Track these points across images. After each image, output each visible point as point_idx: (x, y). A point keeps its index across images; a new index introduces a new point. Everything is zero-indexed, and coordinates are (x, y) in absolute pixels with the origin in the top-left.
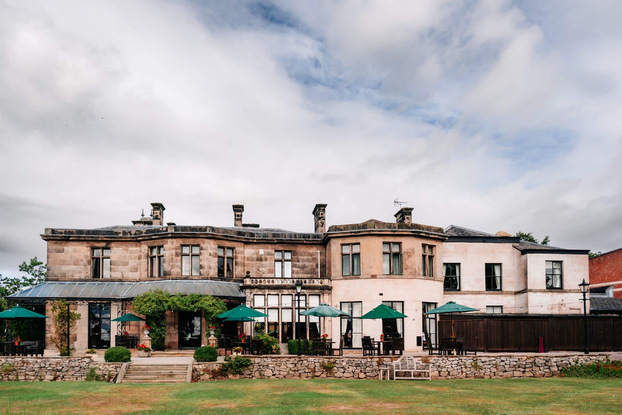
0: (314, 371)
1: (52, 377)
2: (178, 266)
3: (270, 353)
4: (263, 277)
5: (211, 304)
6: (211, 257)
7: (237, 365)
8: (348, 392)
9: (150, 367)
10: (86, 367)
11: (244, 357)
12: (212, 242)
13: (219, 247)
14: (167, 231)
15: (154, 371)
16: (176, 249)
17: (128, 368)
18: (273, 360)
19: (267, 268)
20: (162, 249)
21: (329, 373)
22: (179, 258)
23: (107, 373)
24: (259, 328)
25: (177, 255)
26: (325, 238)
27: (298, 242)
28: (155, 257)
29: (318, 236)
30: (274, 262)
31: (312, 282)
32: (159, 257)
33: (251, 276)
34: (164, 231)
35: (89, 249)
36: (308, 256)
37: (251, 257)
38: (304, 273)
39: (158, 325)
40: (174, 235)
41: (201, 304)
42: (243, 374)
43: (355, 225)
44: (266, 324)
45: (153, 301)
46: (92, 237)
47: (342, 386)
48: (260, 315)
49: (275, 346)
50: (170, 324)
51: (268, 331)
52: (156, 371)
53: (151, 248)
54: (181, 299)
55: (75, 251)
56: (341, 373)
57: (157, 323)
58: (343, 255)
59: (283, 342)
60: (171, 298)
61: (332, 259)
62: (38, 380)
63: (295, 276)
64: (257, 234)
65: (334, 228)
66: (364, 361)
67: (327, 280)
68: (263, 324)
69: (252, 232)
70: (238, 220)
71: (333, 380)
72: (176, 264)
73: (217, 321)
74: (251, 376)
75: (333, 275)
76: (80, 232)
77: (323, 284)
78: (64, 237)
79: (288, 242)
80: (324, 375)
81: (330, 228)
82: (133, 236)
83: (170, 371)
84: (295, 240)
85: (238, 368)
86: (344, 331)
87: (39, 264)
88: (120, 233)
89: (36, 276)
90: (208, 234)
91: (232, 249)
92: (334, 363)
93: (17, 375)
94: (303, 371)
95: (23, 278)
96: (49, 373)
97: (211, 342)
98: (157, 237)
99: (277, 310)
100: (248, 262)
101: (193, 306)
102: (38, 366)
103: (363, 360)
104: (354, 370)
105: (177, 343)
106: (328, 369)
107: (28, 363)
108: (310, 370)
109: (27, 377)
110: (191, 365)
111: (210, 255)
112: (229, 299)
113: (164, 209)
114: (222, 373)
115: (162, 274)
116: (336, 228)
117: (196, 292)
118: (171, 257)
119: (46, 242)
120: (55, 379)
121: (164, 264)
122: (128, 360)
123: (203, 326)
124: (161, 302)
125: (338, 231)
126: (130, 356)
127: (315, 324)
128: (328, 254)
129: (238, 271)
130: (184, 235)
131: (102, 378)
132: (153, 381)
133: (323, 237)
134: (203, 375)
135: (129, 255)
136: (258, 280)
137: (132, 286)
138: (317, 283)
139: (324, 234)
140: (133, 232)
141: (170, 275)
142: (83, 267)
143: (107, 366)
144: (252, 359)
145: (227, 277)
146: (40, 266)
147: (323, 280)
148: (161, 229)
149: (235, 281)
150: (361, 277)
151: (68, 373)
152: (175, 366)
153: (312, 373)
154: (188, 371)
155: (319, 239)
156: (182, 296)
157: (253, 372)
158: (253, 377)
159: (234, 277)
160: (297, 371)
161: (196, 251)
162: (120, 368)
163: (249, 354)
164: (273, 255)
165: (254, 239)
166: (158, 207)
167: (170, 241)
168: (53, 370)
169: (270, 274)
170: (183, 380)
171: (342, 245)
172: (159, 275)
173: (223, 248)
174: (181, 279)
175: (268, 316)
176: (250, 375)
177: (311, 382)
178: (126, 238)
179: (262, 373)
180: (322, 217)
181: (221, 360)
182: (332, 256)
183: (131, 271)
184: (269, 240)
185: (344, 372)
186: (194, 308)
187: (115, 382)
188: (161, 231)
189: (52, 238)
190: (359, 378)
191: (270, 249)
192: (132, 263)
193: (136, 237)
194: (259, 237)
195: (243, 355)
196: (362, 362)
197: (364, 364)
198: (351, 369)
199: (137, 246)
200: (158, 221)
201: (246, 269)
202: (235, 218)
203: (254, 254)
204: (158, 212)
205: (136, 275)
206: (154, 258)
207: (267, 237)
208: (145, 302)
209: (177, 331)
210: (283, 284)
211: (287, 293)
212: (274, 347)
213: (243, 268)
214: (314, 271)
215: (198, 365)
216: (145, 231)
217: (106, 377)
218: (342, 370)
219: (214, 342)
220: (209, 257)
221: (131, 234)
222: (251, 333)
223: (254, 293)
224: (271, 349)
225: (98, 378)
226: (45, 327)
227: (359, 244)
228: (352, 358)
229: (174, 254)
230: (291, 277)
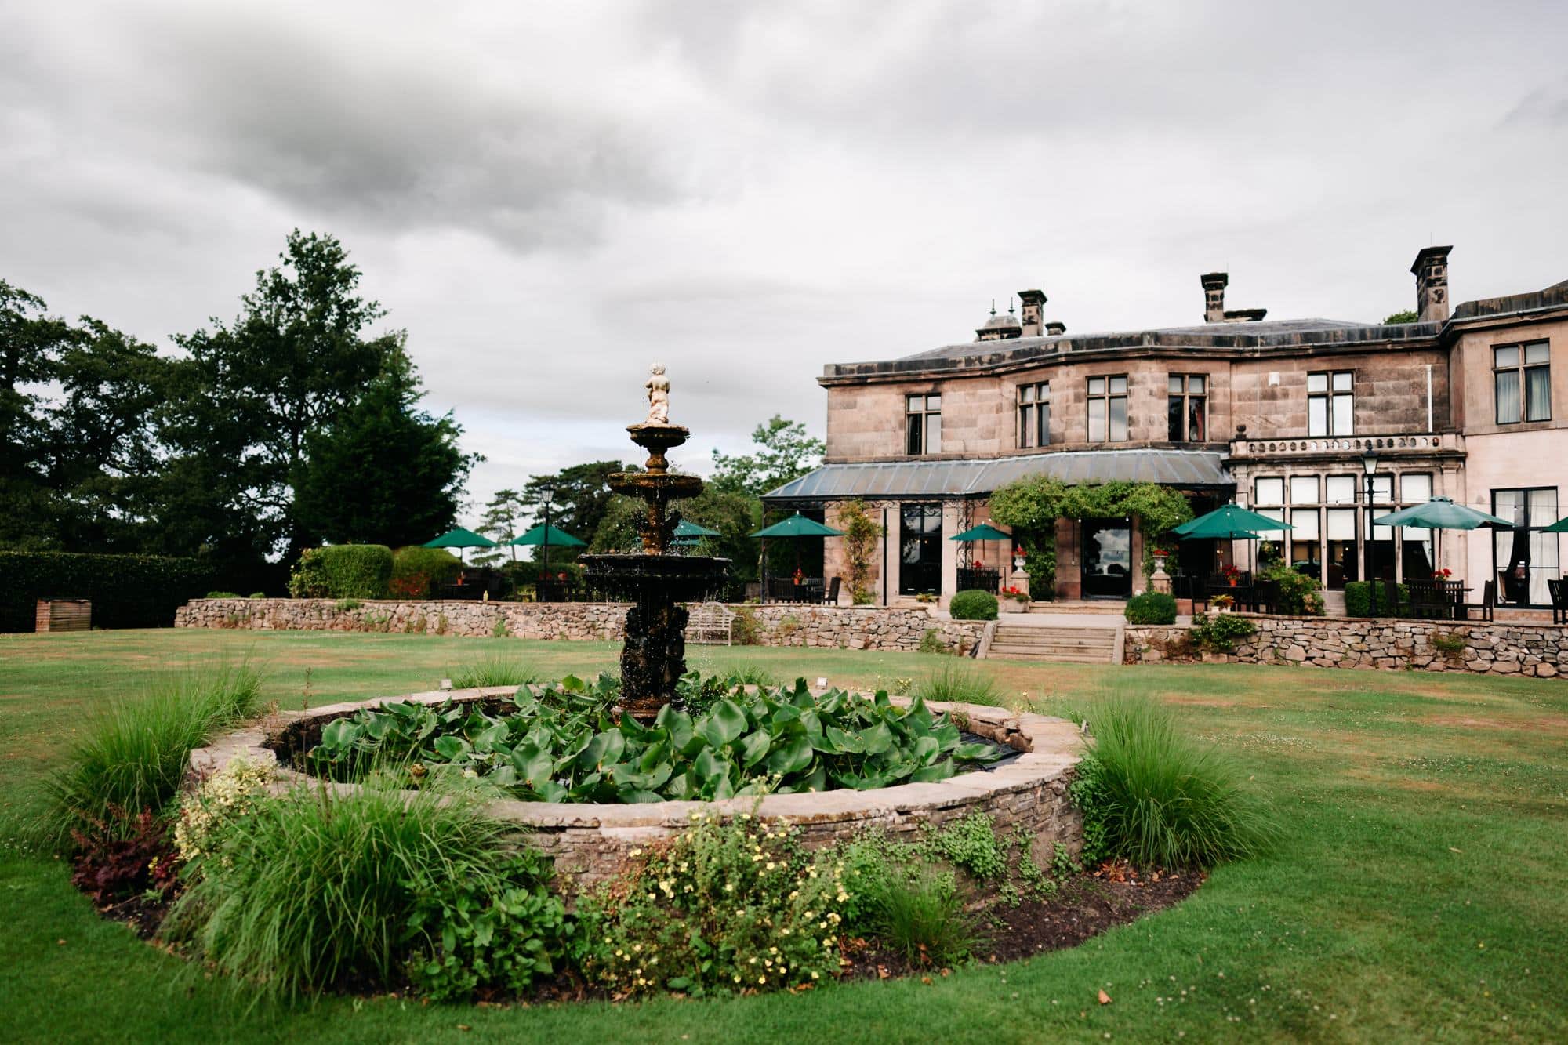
0: (1413, 655)
1: (861, 644)
2: (1079, 423)
3: (1297, 611)
4: (1278, 435)
5: (1156, 502)
6: (1154, 399)
7: (1221, 634)
8: (1497, 699)
9: (1037, 631)
10: (920, 628)
11: (1238, 617)
12: (1154, 366)
13: (1172, 375)
14: (1055, 350)
15: (1047, 640)
16: (1076, 387)
17: (996, 631)
18: (1306, 625)
19: (1289, 415)
20: (1045, 389)
21: (1452, 661)
22: (1083, 405)
23: (958, 640)
24: (1269, 554)
25: (1078, 399)
26: (1445, 332)
27: (1372, 348)
28: (1031, 405)
29: (1426, 330)
30: (1305, 400)
31: (1408, 442)
32: (1040, 406)
33: (1249, 437)
34: (1050, 352)
35: (902, 397)
36: (1398, 379)
37: (1247, 393)
38: (1388, 422)
39: (1042, 548)
40: (1071, 358)
41: (1134, 502)
42: (1234, 654)
43: (1533, 295)
44: (1288, 544)
45: (1031, 499)
46: (909, 374)
47: (1483, 689)
48: (1272, 525)
49: (1310, 596)
50: (1064, 546)
51: (1293, 561)
52: (1050, 640)
53: (1023, 388)
54: (1089, 492)
55: (876, 403)
56: (1485, 663)
57: (1037, 543)
58: (1497, 372)
59: (1331, 586)
60: (1069, 491)
61: (1467, 383)
62: (837, 647)
63: (1363, 429)
64: (1262, 337)
65: (1471, 308)
66: (1550, 636)
67: (1453, 436)
68: (1279, 544)
69: (1250, 334)
70: (1214, 307)
71: (1462, 675)
72: (1076, 418)
73: (1167, 539)
74: (1254, 658)
75: (1470, 422)
76: (886, 366)
77: (1440, 447)
78: (858, 378)
79: (1344, 349)
80: (1438, 665)
81: (1458, 308)
82: (986, 366)
83: (1078, 641)
84: (1361, 345)
85: (1225, 638)
86: (1504, 561)
87: (785, 425)
88: (960, 362)
89: (781, 449)
90: (1146, 350)
91: (1202, 377)
92: (1465, 637)
93: (805, 637)
94: (1382, 653)
95: (758, 454)
96: (855, 635)
97: (1157, 584)
98: (1036, 364)
99: (1315, 513)
100: (1242, 403)
101: (1115, 507)
102: (839, 622)
103: (1548, 632)
104: (1522, 656)
105: (1079, 587)
106: (1451, 651)
107: (822, 616)
108: (1401, 652)
109: (821, 640)
110: (1122, 630)
111: (1151, 394)
112: (1197, 490)
113: (1044, 300)
114: (1188, 649)
115: (1045, 441)
116: (1477, 308)
117: (1121, 477)
118: (1065, 405)
119: (826, 390)
120: (866, 647)
121: (1051, 420)
122: (992, 616)
123: (1134, 549)
124: (1047, 499)
125: (1482, 314)
126: (996, 609)
127: (1419, 544)
128: (1456, 371)
129: (1216, 426)
130: (1093, 357)
131: (948, 649)
132: (1046, 657)
133: (1439, 330)
134: (1146, 651)
135: (977, 404)
136: (1267, 444)
137: (983, 468)
138: (1423, 444)
139: (1444, 323)
140: (986, 359)
141: (1063, 442)
142: (890, 433)
143: (957, 626)
144: (1257, 623)
145: (1190, 440)
146: (788, 428)
147: (1439, 437)
148: (1043, 348)
149: (1210, 448)
150: (1552, 424)
151: (888, 636)
152: (1088, 632)
153: (1406, 659)
154: (1115, 642)
155: (1428, 337)
156: (1091, 486)
157: (1259, 651)
158: (1258, 660)
159: (1207, 438)
160: (1368, 652)
161: (1119, 387)
162: (982, 630)
163: (1248, 610)
164: (1304, 383)
165: (1256, 351)
166: (1033, 298)
167: (1062, 371)
168: (863, 631)
169: (1295, 429)
170: (1107, 660)
171: (1496, 348)
172: (1040, 444)
173: (1181, 376)
174: (1086, 449)
175: (1291, 527)
176: (1251, 655)
177: (1401, 677)
178: (971, 371)
179: (1281, 653)
180: (1439, 279)
181: (1184, 622)
182: (1466, 376)
183: (982, 438)
184: (1294, 349)
185: (1493, 661)
186: (1117, 512)
187: (974, 656)
188: (1043, 352)
189: (836, 382)
190: (1536, 674)
191: (1296, 370)
192: (985, 420)
193: (992, 369)
194: (1268, 344)
195: (1235, 614)
196: (1546, 637)
197: (1551, 643)
198: (1513, 653)
199: (993, 386)
200: (1033, 328)
201: (1237, 421)
202: (1207, 305)
203: (1254, 386)
204: (1033, 308)
205: (992, 446)
206: (1028, 409)
207: (1289, 343)
208: (1016, 501)
209: (1077, 560)
210: (1330, 450)
211: (1340, 472)
212: (1308, 598)
213: (1228, 418)
214: (1415, 415)
215: (1136, 629)
216: (1010, 354)
217: (957, 646)
218: (1489, 655)
219: (1165, 584)
220: (1149, 398)
221: (981, 363)
222: (1250, 566)
223: (1257, 474)
224: (1301, 603)
225: (940, 648)
226: (823, 552)
227: (1546, 341)
228: (1516, 627)
229: (1072, 397)
230: (1351, 433)
